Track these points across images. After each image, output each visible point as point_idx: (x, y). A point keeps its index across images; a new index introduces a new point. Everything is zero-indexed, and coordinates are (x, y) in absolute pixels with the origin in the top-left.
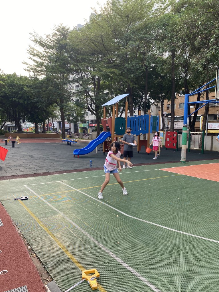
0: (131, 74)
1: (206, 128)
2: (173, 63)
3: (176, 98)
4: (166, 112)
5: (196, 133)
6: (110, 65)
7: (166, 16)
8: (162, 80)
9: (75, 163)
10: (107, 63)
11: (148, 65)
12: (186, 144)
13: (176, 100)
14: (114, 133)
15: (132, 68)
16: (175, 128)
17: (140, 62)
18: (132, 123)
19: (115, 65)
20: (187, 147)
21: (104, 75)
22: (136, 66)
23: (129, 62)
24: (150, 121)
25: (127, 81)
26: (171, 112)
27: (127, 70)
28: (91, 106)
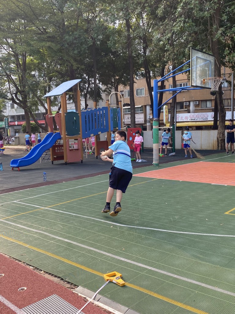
0: (74, 50)
2: (129, 35)
6: (43, 36)
8: (114, 57)
9: (20, 178)
12: (158, 143)
14: (65, 133)
15: (75, 41)
17: (85, 33)
18: (87, 119)
19: (49, 37)
22: (80, 38)
24: (110, 115)
26: (130, 101)
27: (68, 44)
28: (16, 96)
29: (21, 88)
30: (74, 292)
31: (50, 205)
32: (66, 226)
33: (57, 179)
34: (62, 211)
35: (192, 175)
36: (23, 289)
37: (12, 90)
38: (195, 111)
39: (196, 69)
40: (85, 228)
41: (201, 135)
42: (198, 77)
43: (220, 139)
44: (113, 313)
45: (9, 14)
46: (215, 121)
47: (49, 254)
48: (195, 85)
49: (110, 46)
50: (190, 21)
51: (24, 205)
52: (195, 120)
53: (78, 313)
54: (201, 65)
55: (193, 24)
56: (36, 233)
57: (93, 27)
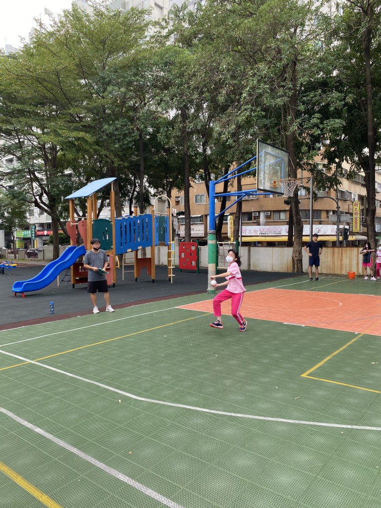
0: (115, 143)
1: (240, 234)
2: (184, 128)
3: (190, 186)
4: (175, 210)
6: (75, 124)
7: (169, 49)
8: (167, 155)
9: (19, 309)
10: (69, 122)
11: (144, 128)
12: (214, 263)
13: (191, 188)
15: (116, 133)
16: (192, 236)
17: (129, 123)
18: (123, 230)
19: (85, 126)
21: (66, 143)
22: (122, 129)
23: (109, 122)
24: (155, 225)
25: (108, 154)
26: (185, 209)
27: (107, 135)
28: (40, 199)
29: (48, 190)
31: (41, 356)
34: (56, 368)
35: (258, 309)
37: (35, 191)
38: (267, 224)
39: (264, 168)
41: (273, 253)
42: (267, 179)
43: (296, 259)
46: (290, 235)
48: (262, 188)
49: (160, 140)
50: (258, 110)
51: (3, 355)
52: (265, 234)
54: (271, 163)
55: (262, 113)
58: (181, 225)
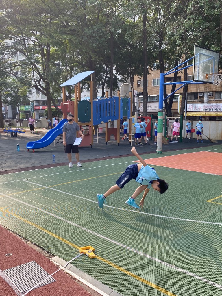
0: (93, 43)
1: (185, 110)
2: (145, 30)
3: (148, 73)
4: (137, 91)
5: (174, 118)
8: (131, 49)
9: (33, 159)
11: (114, 31)
12: (162, 132)
13: (148, 76)
14: (77, 120)
15: (94, 35)
16: (148, 111)
17: (104, 27)
18: (98, 108)
19: (72, 30)
20: (164, 135)
22: (98, 32)
23: (89, 27)
24: (120, 104)
26: (144, 91)
27: (87, 36)
28: (39, 83)
29: (44, 75)
30: (50, 260)
31: (52, 185)
32: (61, 204)
33: (65, 162)
34: (61, 191)
36: (10, 255)
37: (35, 77)
38: (209, 102)
39: (199, 65)
40: (76, 206)
41: (210, 126)
42: (201, 73)
44: (78, 280)
45: (36, 9)
47: (39, 228)
48: (197, 80)
49: (126, 40)
50: (200, 19)
51: (30, 183)
52: (208, 110)
53: (49, 277)
54: (205, 61)
55: (203, 21)
56: (33, 208)
57: (111, 22)
58: (141, 102)
